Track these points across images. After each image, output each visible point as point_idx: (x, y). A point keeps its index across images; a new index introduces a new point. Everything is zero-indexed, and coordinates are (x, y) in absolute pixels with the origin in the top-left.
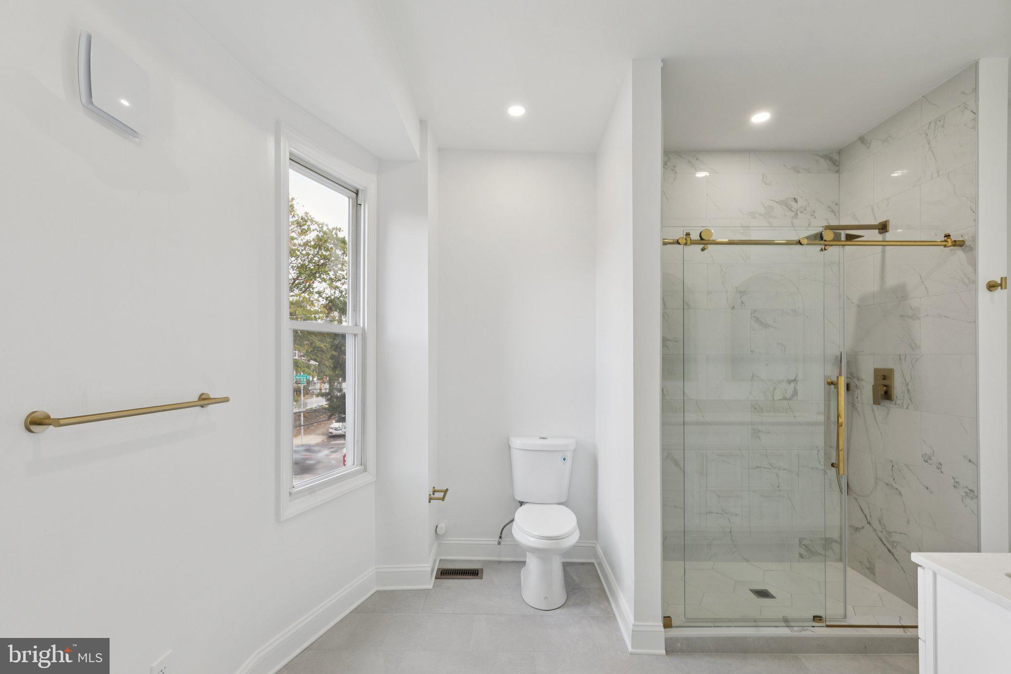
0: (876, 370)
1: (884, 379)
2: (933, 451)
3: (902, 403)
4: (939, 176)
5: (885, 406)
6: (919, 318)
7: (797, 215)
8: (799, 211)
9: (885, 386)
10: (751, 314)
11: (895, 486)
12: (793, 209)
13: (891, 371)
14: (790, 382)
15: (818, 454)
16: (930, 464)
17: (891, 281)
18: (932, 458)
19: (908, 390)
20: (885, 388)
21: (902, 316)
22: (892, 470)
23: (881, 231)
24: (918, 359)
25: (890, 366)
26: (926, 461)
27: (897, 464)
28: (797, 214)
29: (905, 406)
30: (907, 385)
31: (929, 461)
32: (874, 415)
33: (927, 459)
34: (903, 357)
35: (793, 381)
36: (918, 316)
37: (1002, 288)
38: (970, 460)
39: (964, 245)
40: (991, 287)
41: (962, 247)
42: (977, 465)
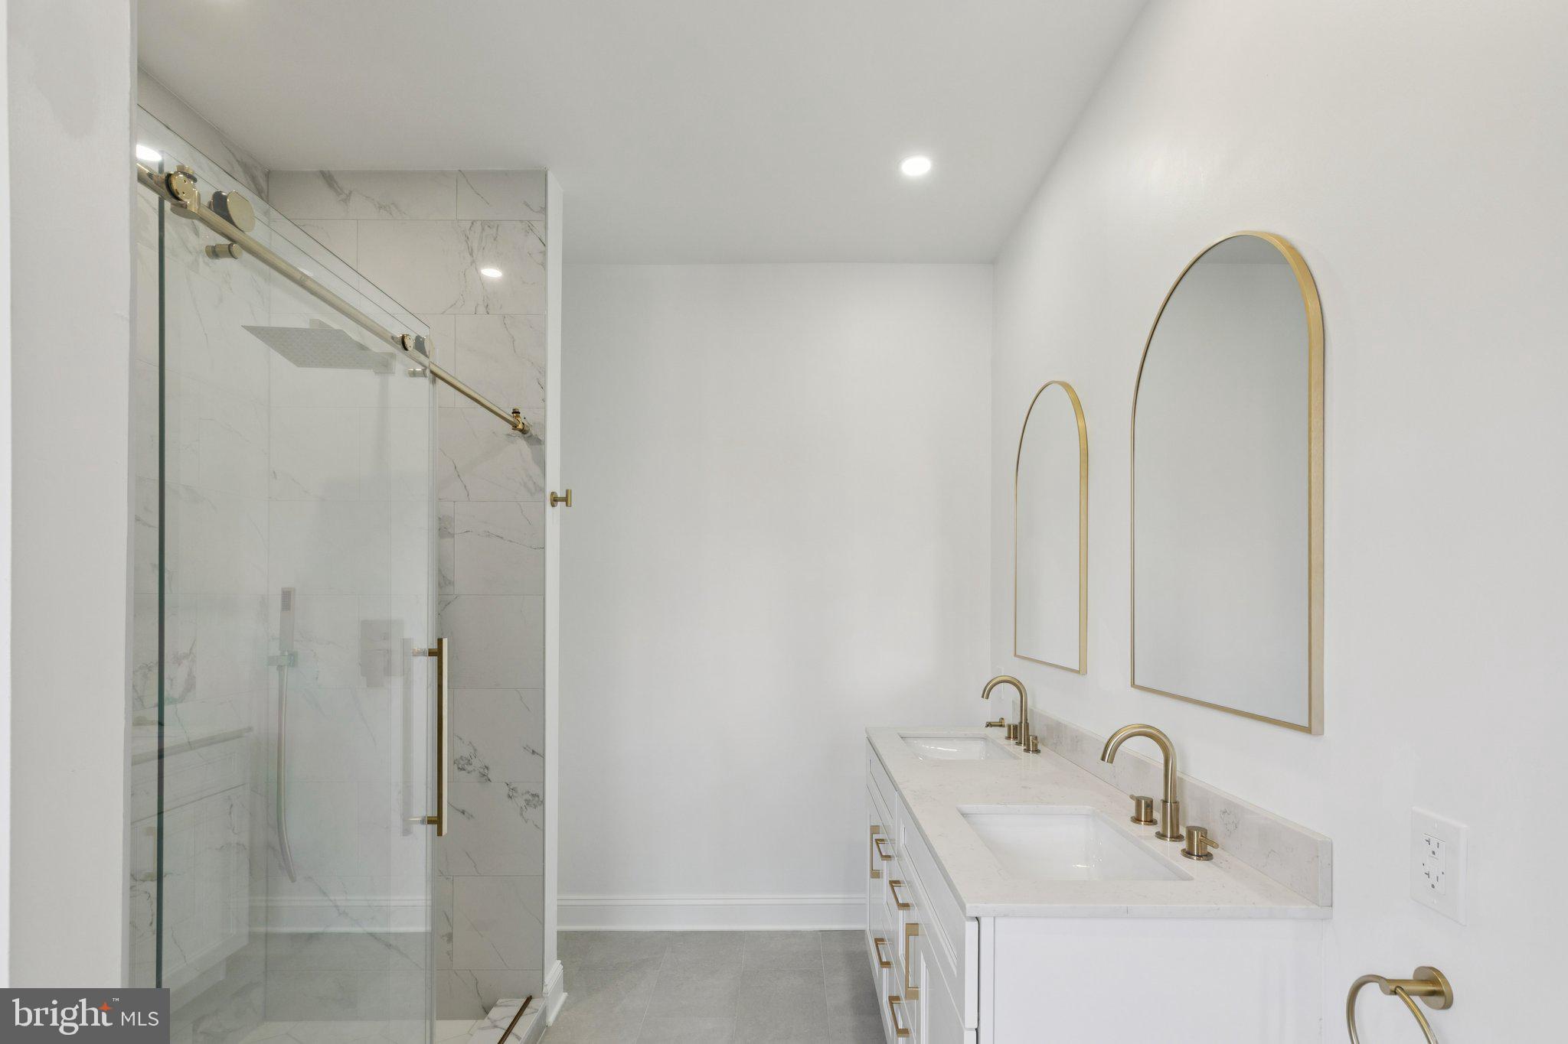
0: (366, 624)
1: (386, 639)
4: (488, 313)
6: (451, 535)
9: (388, 651)
16: (469, 773)
18: (473, 761)
20: (388, 655)
24: (449, 604)
26: (463, 769)
33: (464, 765)
36: (450, 530)
37: (567, 505)
38: (533, 751)
39: (528, 434)
40: (555, 500)
41: (525, 436)
42: (543, 757)
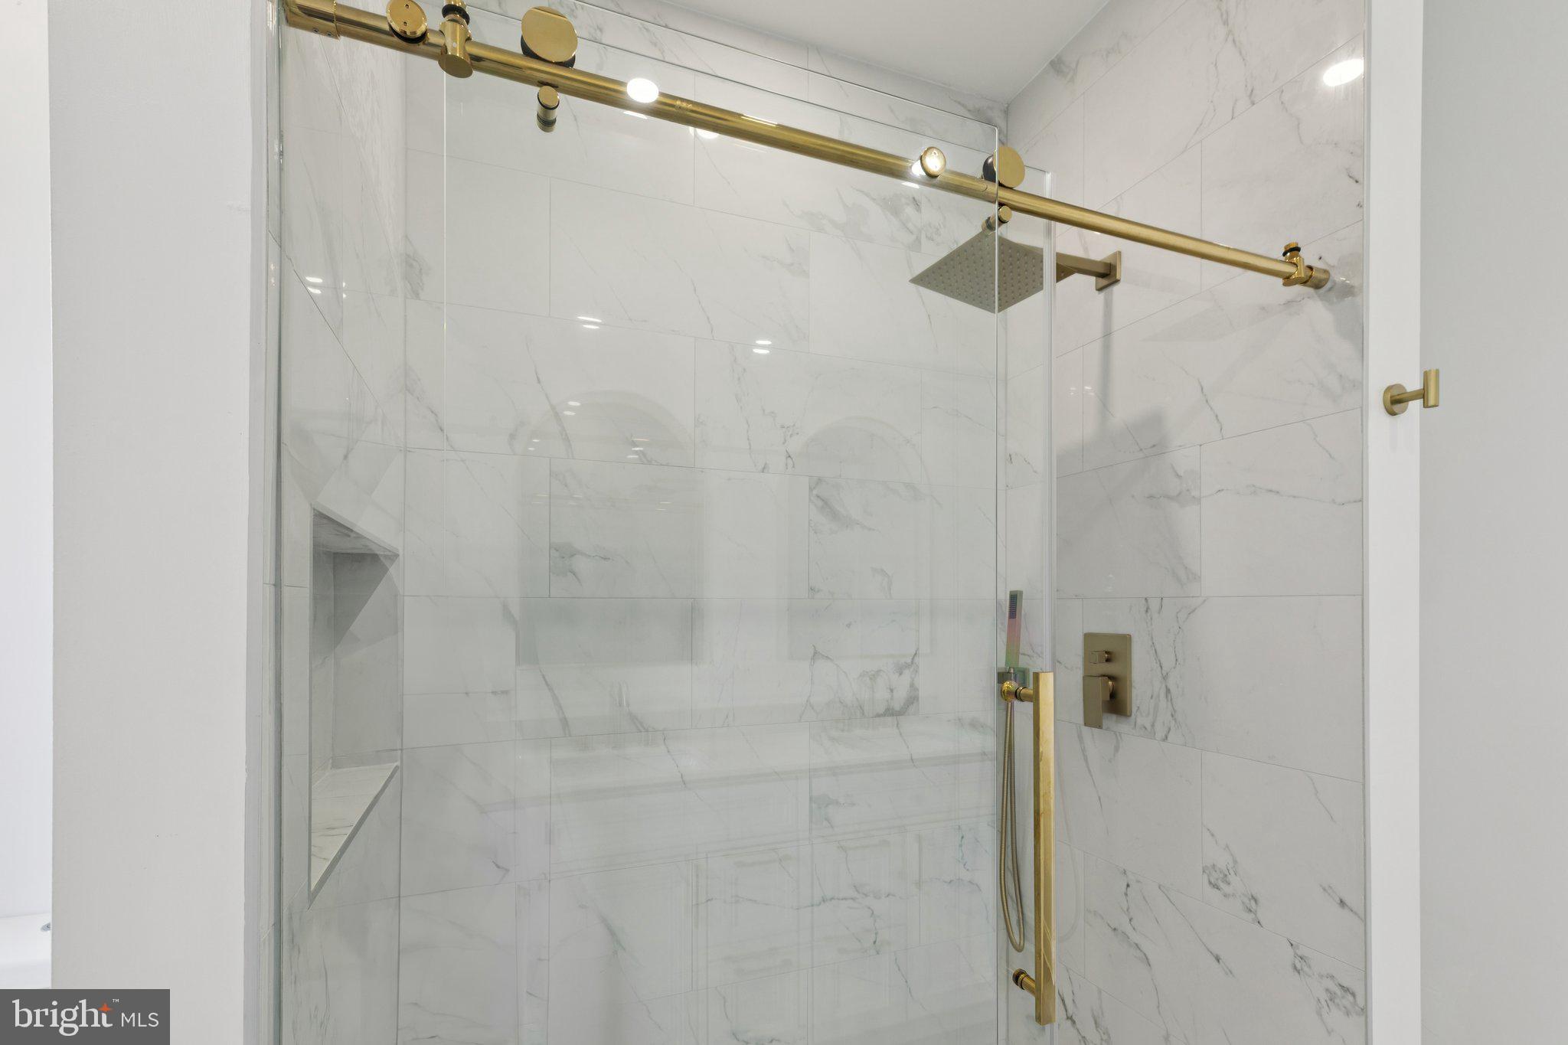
0: (1089, 638)
1: (1108, 660)
2: (1235, 862)
3: (1153, 726)
4: (1253, 104)
5: (1108, 729)
6: (1197, 500)
7: (920, 242)
8: (923, 236)
9: (1111, 678)
10: (811, 490)
11: (1135, 937)
12: (910, 225)
13: (1126, 639)
14: (900, 670)
15: (961, 846)
16: (1225, 896)
17: (1125, 410)
18: (1232, 878)
19: (1168, 691)
20: (1110, 683)
21: (1151, 497)
22: (1126, 894)
23: (1103, 282)
24: (1194, 611)
25: (1122, 630)
26: (1216, 887)
27: (1138, 882)
28: (918, 240)
29: (1160, 733)
30: (1165, 678)
31: (1222, 885)
32: (1083, 750)
33: (1218, 879)
34: (1154, 605)
35: (907, 666)
36: (1193, 493)
37: (1426, 405)
38: (1341, 901)
39: (1328, 285)
40: (1396, 401)
41: (1322, 291)
42: (1364, 919)
